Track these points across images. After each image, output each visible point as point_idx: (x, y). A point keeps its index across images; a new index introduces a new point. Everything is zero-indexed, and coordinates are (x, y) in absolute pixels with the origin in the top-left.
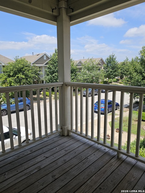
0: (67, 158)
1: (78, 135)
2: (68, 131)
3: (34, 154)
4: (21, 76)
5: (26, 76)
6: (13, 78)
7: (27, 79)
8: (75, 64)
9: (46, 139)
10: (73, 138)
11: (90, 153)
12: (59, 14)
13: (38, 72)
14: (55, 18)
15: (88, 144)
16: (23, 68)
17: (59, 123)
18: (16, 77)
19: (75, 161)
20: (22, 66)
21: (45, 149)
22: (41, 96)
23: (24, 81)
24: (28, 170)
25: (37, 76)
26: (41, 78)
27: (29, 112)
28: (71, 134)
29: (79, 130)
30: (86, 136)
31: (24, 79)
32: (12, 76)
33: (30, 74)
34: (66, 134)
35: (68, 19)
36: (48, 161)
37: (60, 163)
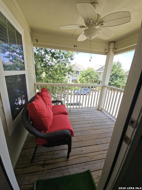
0: (96, 118)
1: (106, 112)
2: (101, 109)
3: (84, 113)
4: (88, 77)
5: (91, 77)
6: (84, 78)
7: (91, 79)
8: (124, 72)
9: (90, 109)
10: (103, 112)
11: (108, 121)
12: (109, 51)
13: (98, 76)
14: (106, 54)
15: (109, 117)
16: (90, 73)
17: (97, 104)
18: (86, 78)
19: (99, 121)
20: (90, 72)
21: (88, 112)
22: (97, 89)
23: (89, 80)
24: (80, 117)
25: (97, 78)
26: (99, 79)
27: (88, 96)
28: (103, 110)
29: (107, 110)
30: (109, 114)
31: (90, 79)
32: (84, 77)
33: (93, 77)
34: (100, 110)
35: (113, 53)
36: (88, 117)
37: (92, 119)
